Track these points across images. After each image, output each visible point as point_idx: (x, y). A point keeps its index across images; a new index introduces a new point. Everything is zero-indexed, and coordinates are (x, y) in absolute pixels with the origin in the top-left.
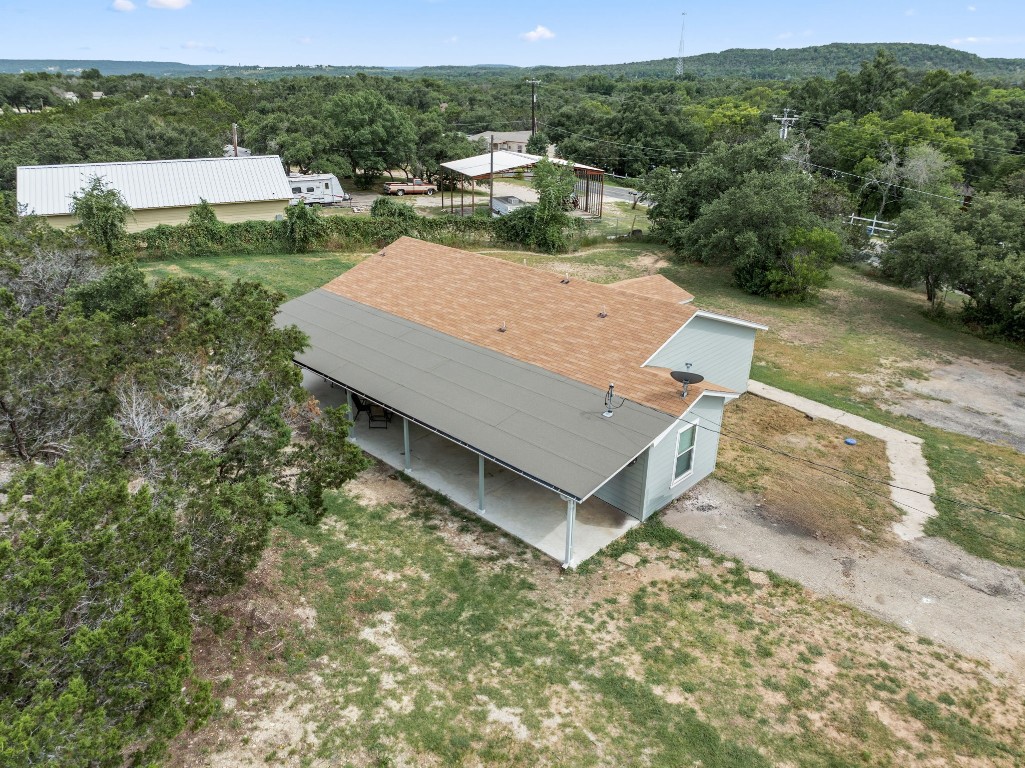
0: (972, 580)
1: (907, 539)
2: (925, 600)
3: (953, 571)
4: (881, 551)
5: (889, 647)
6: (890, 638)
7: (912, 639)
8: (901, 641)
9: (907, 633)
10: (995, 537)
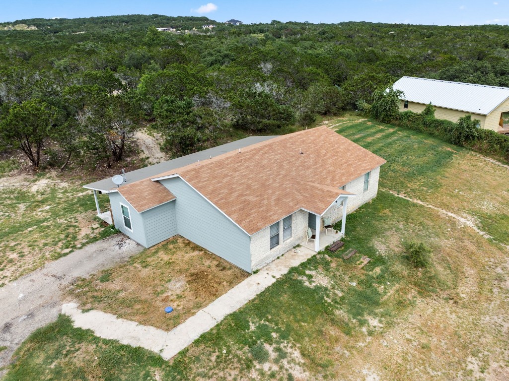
0: (20, 320)
1: (63, 305)
2: (21, 295)
3: (31, 315)
4: (61, 293)
5: (8, 274)
6: (12, 276)
7: (6, 282)
8: (8, 278)
9: (10, 281)
10: (41, 348)
